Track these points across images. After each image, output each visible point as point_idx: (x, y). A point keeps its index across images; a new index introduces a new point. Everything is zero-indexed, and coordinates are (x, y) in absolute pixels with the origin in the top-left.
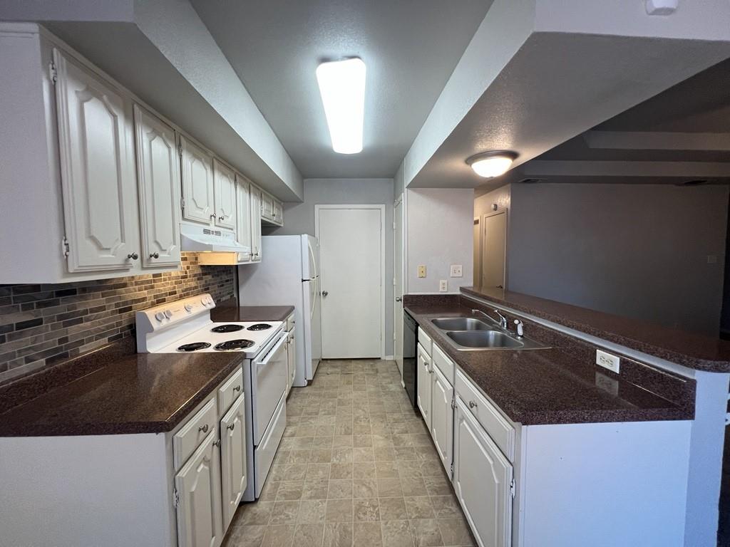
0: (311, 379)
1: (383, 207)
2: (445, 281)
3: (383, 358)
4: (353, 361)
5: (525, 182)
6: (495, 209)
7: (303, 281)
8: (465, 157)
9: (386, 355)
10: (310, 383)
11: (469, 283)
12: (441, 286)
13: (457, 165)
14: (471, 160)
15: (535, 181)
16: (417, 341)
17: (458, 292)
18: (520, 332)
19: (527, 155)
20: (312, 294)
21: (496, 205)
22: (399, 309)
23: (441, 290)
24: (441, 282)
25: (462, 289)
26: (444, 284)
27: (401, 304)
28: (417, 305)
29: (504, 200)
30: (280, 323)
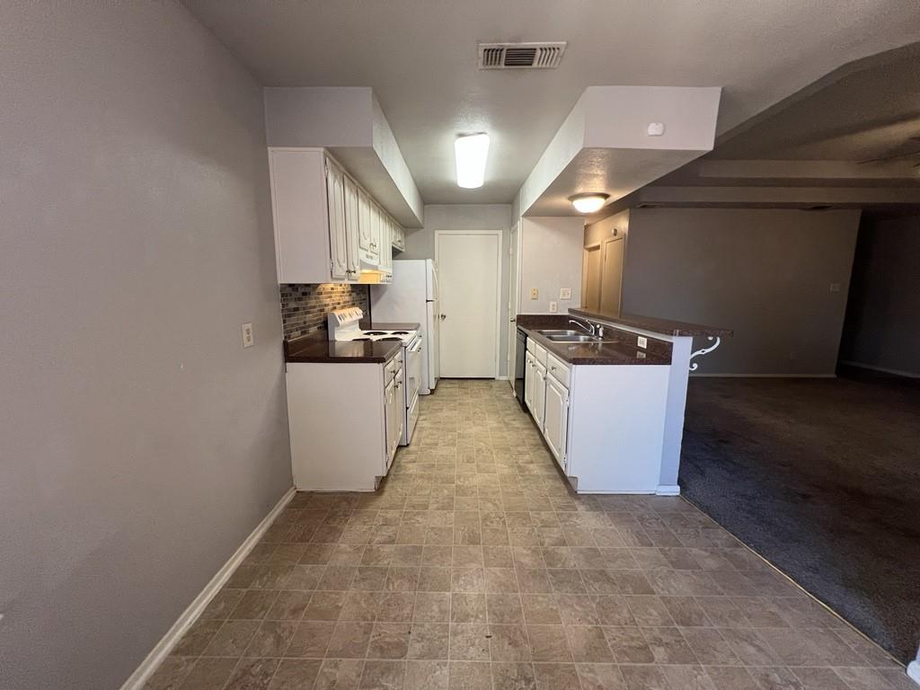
0: (433, 388)
1: (500, 232)
2: (555, 303)
3: (497, 378)
4: (469, 381)
5: (644, 207)
6: (615, 234)
7: (427, 301)
8: (568, 196)
9: (500, 375)
10: (432, 392)
11: (577, 306)
12: (551, 307)
13: (562, 201)
14: (573, 198)
15: (653, 207)
16: (526, 349)
17: (567, 313)
18: (601, 334)
19: (616, 196)
20: (435, 316)
21: (616, 230)
22: (513, 327)
23: (551, 310)
24: (552, 303)
25: (570, 310)
26: (554, 305)
27: (515, 323)
28: (530, 324)
29: (623, 224)
30: (415, 331)
